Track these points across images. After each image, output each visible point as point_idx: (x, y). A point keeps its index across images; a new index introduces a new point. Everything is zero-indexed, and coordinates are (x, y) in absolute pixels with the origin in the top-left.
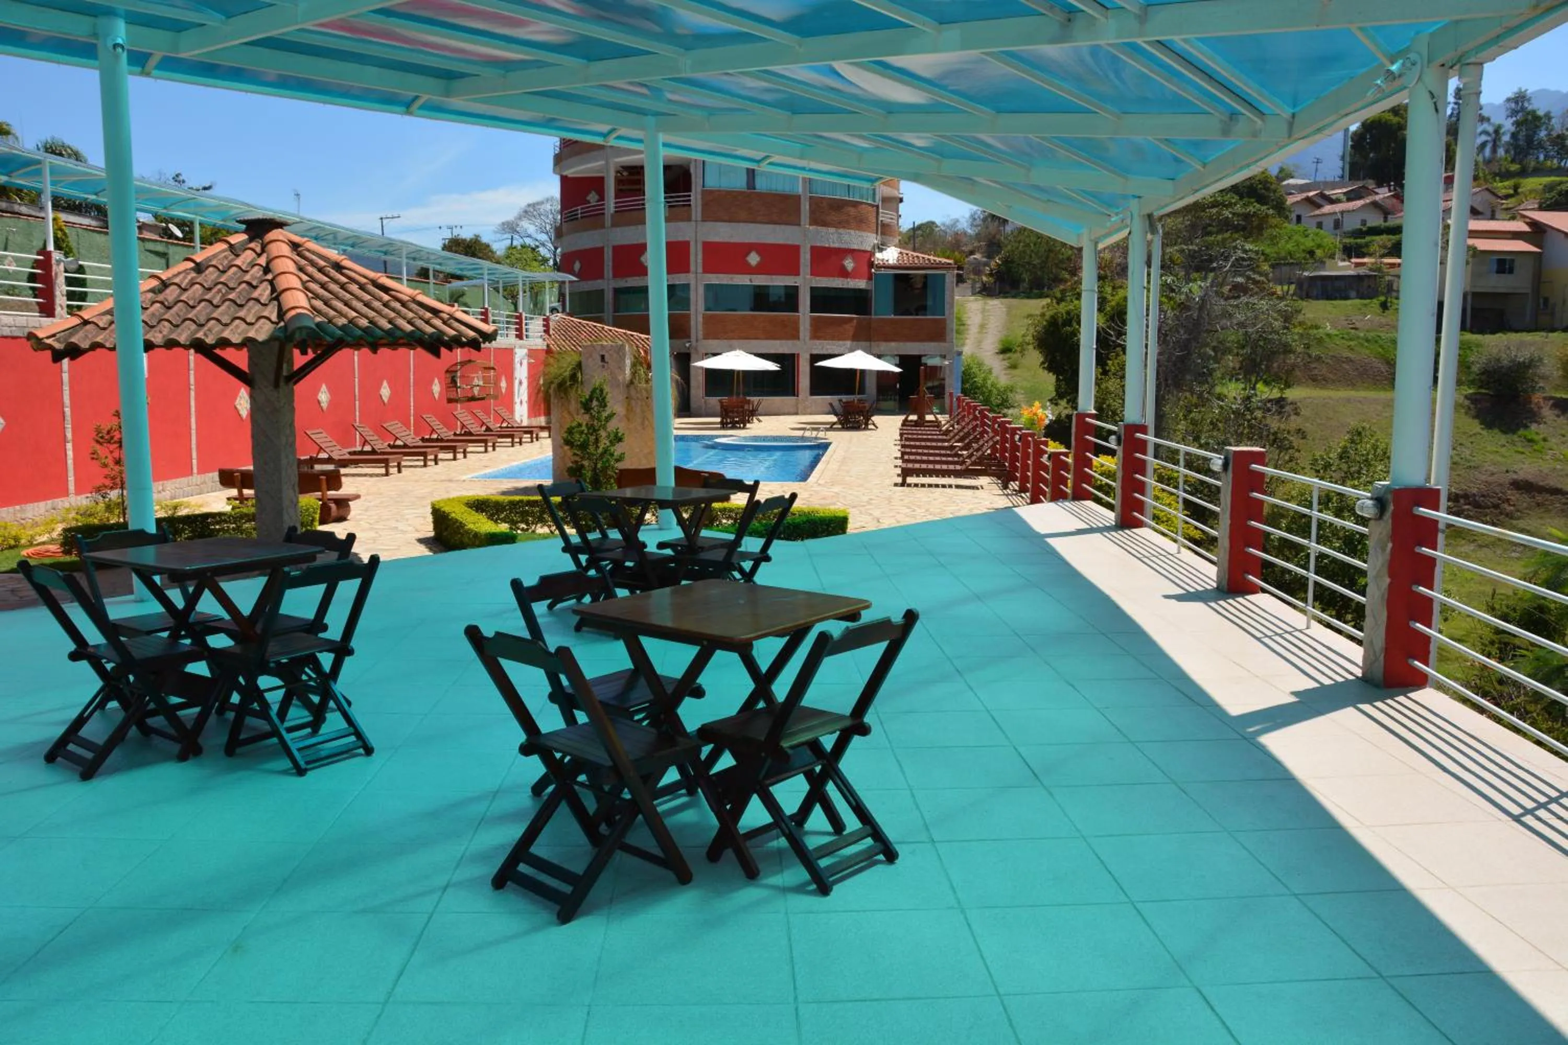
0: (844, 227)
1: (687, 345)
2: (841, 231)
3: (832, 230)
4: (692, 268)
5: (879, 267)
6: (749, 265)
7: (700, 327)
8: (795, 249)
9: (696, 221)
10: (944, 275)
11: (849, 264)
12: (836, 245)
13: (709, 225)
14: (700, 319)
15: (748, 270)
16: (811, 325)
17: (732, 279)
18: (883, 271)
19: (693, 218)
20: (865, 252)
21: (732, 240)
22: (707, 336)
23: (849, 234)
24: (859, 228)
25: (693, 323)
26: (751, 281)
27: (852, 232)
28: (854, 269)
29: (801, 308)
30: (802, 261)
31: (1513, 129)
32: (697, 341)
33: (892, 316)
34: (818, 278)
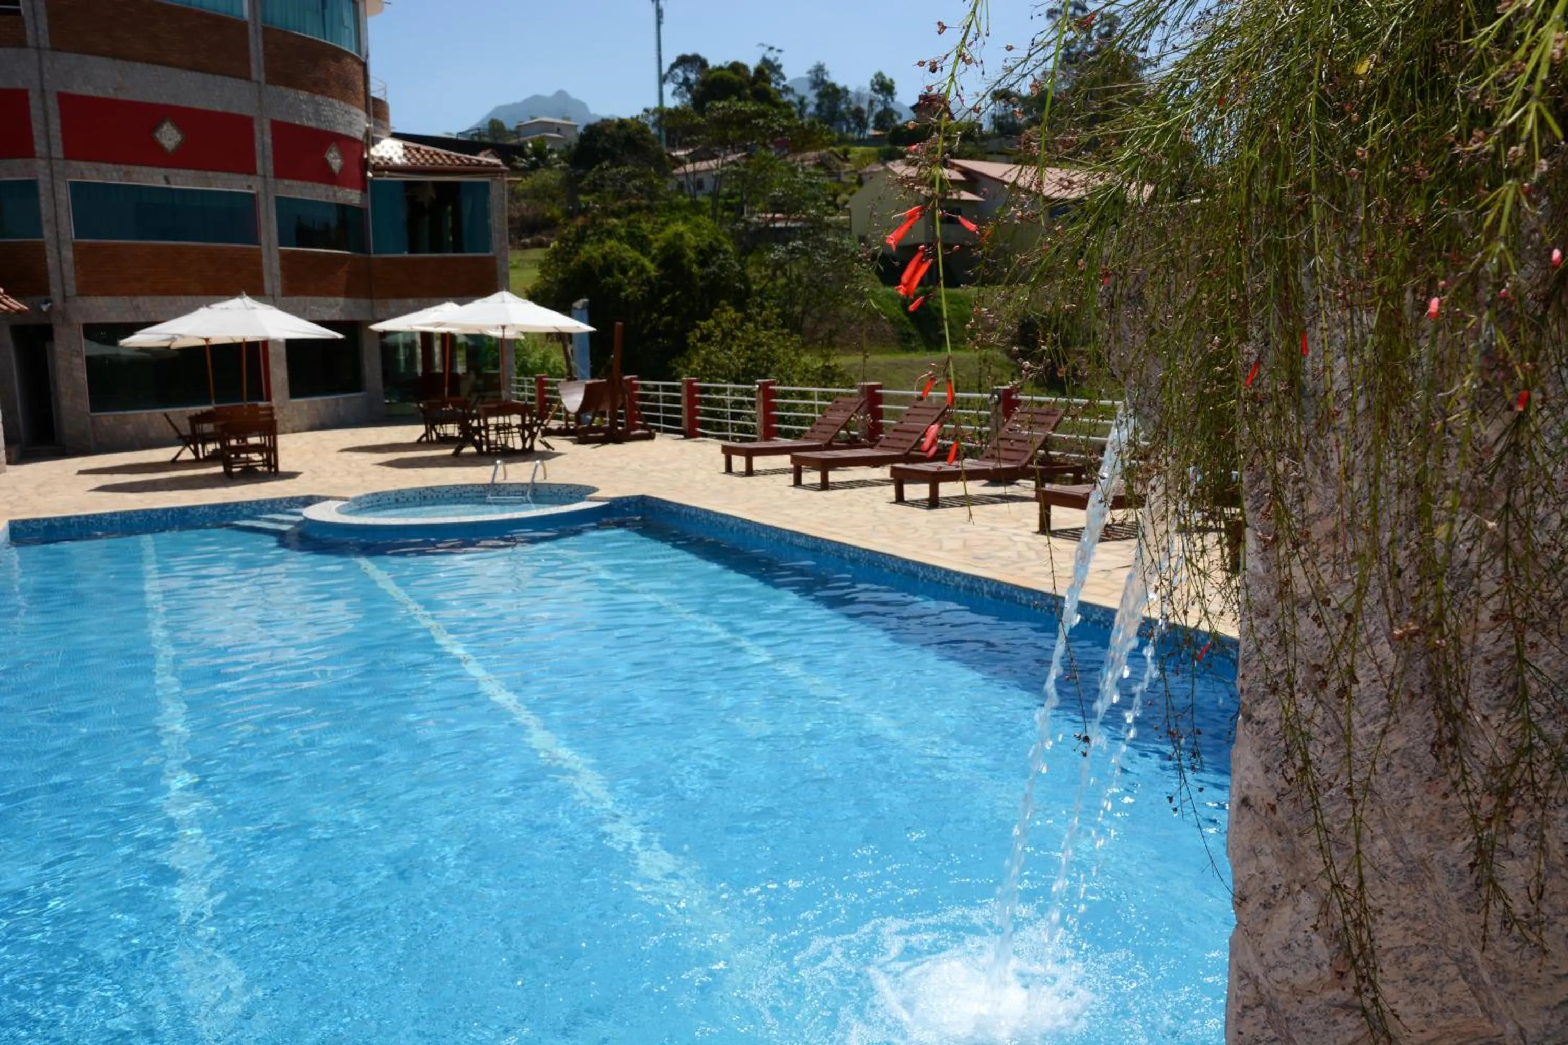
0: (323, 93)
1: (45, 308)
2: (319, 98)
3: (303, 95)
4: (40, 147)
5: (377, 169)
6: (159, 147)
7: (69, 271)
8: (244, 125)
9: (38, 48)
10: (486, 185)
11: (335, 160)
12: (313, 124)
13: (69, 59)
14: (68, 254)
15: (159, 158)
16: (282, 268)
17: (127, 174)
18: (386, 177)
19: (30, 40)
20: (354, 140)
21: (122, 96)
22: (85, 290)
23: (331, 105)
24: (344, 98)
25: (51, 262)
26: (167, 179)
27: (336, 102)
28: (342, 170)
29: (263, 238)
30: (258, 147)
31: (816, 101)
32: (65, 298)
33: (406, 254)
34: (287, 182)
